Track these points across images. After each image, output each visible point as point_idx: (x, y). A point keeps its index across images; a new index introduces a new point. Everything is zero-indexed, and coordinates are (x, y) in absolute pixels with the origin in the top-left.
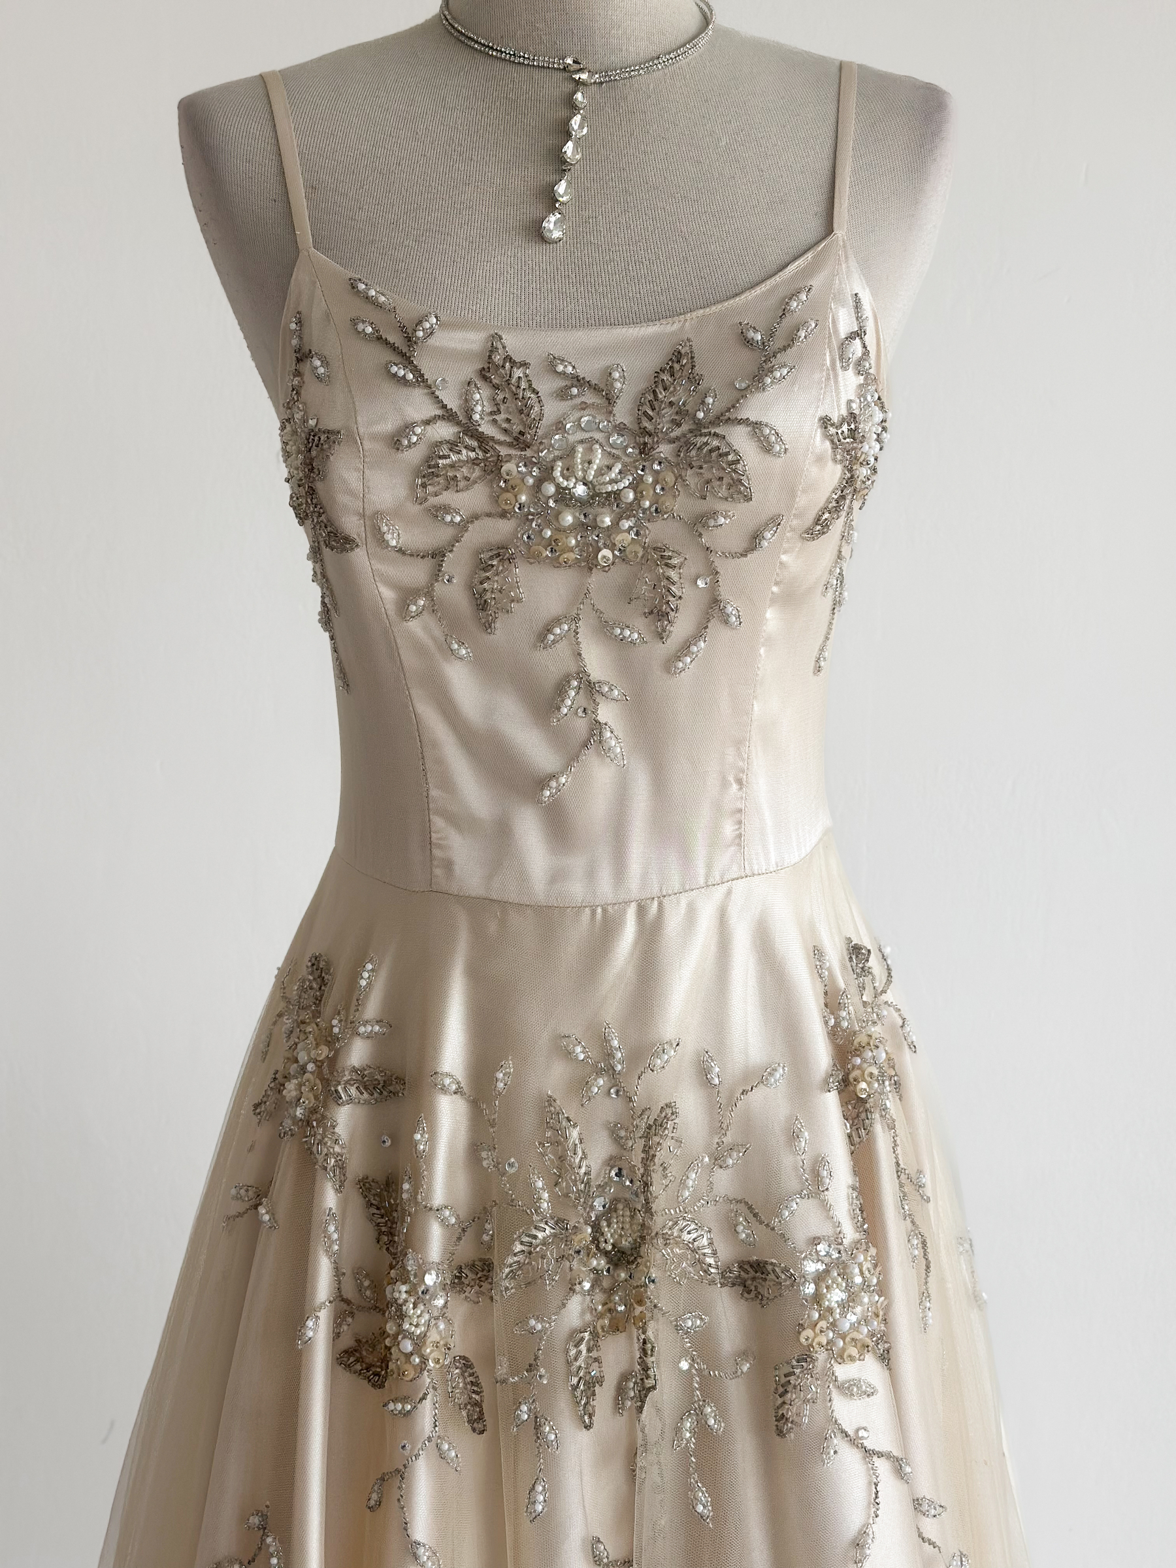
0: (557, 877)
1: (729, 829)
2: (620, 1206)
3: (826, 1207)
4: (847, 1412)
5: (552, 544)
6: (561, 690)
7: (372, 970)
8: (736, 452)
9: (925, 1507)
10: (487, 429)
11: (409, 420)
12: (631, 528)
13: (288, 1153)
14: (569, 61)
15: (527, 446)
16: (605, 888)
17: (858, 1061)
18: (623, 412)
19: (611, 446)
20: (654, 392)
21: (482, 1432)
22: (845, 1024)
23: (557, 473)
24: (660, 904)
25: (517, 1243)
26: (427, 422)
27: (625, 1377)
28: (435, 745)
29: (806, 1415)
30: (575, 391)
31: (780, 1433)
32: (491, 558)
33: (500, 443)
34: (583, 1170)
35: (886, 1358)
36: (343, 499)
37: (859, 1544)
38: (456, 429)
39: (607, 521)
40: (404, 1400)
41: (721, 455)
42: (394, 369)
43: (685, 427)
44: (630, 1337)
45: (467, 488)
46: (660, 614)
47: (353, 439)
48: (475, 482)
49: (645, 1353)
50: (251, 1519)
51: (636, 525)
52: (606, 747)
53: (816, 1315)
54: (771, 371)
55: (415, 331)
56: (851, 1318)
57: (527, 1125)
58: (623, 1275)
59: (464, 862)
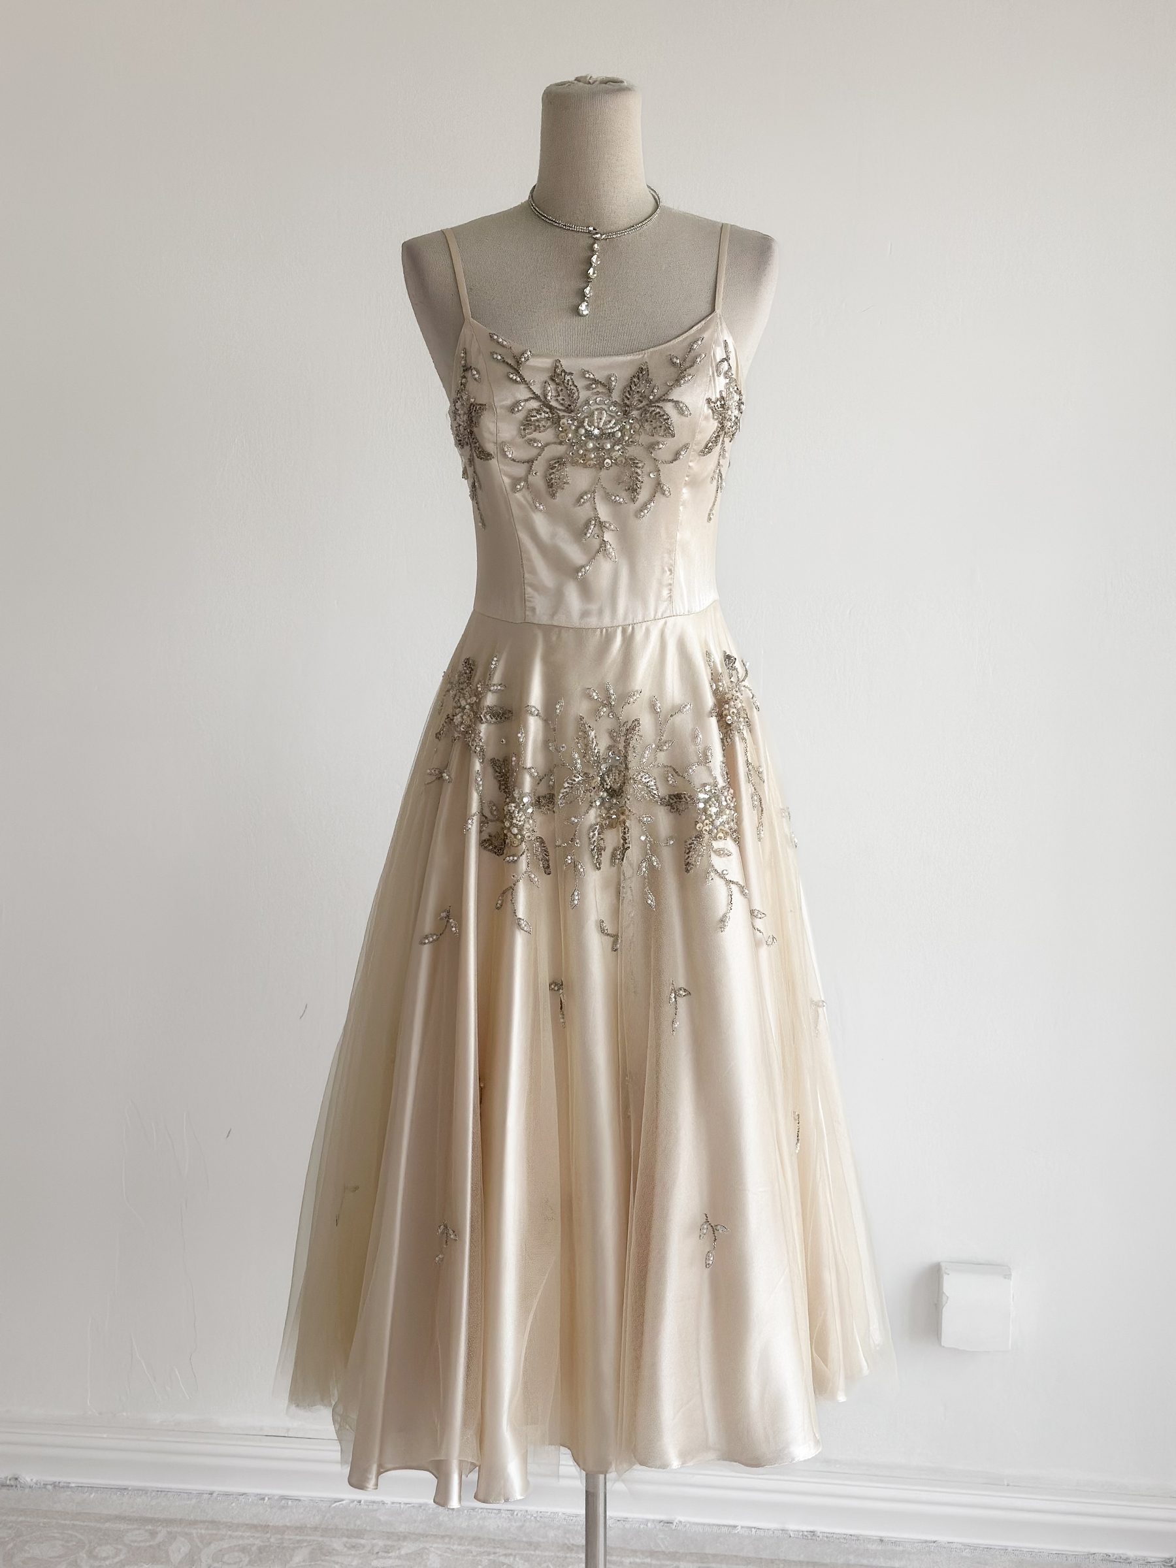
0: (585, 614)
1: (665, 592)
2: (614, 769)
3: (709, 770)
4: (718, 862)
5: (583, 456)
6: (587, 525)
7: (497, 661)
8: (668, 415)
9: (756, 913)
10: (553, 403)
11: (517, 399)
12: (619, 450)
13: (457, 747)
14: (591, 229)
15: (572, 411)
16: (607, 621)
17: (727, 706)
18: (616, 396)
19: (610, 411)
20: (630, 387)
21: (549, 874)
22: (721, 689)
23: (586, 424)
24: (633, 628)
25: (566, 783)
26: (526, 400)
27: (615, 849)
28: (527, 552)
29: (699, 862)
30: (594, 386)
31: (687, 871)
32: (555, 463)
33: (559, 410)
34: (596, 751)
35: (739, 841)
36: (486, 435)
37: (723, 920)
38: (539, 404)
39: (609, 446)
40: (514, 856)
41: (660, 416)
42: (511, 376)
43: (644, 403)
44: (618, 830)
45: (544, 431)
46: (633, 490)
47: (492, 408)
48: (548, 428)
49: (625, 833)
50: (442, 914)
51: (622, 448)
52: (607, 553)
53: (704, 817)
54: (684, 377)
55: (520, 358)
56: (721, 820)
57: (571, 730)
58: (615, 801)
59: (540, 608)
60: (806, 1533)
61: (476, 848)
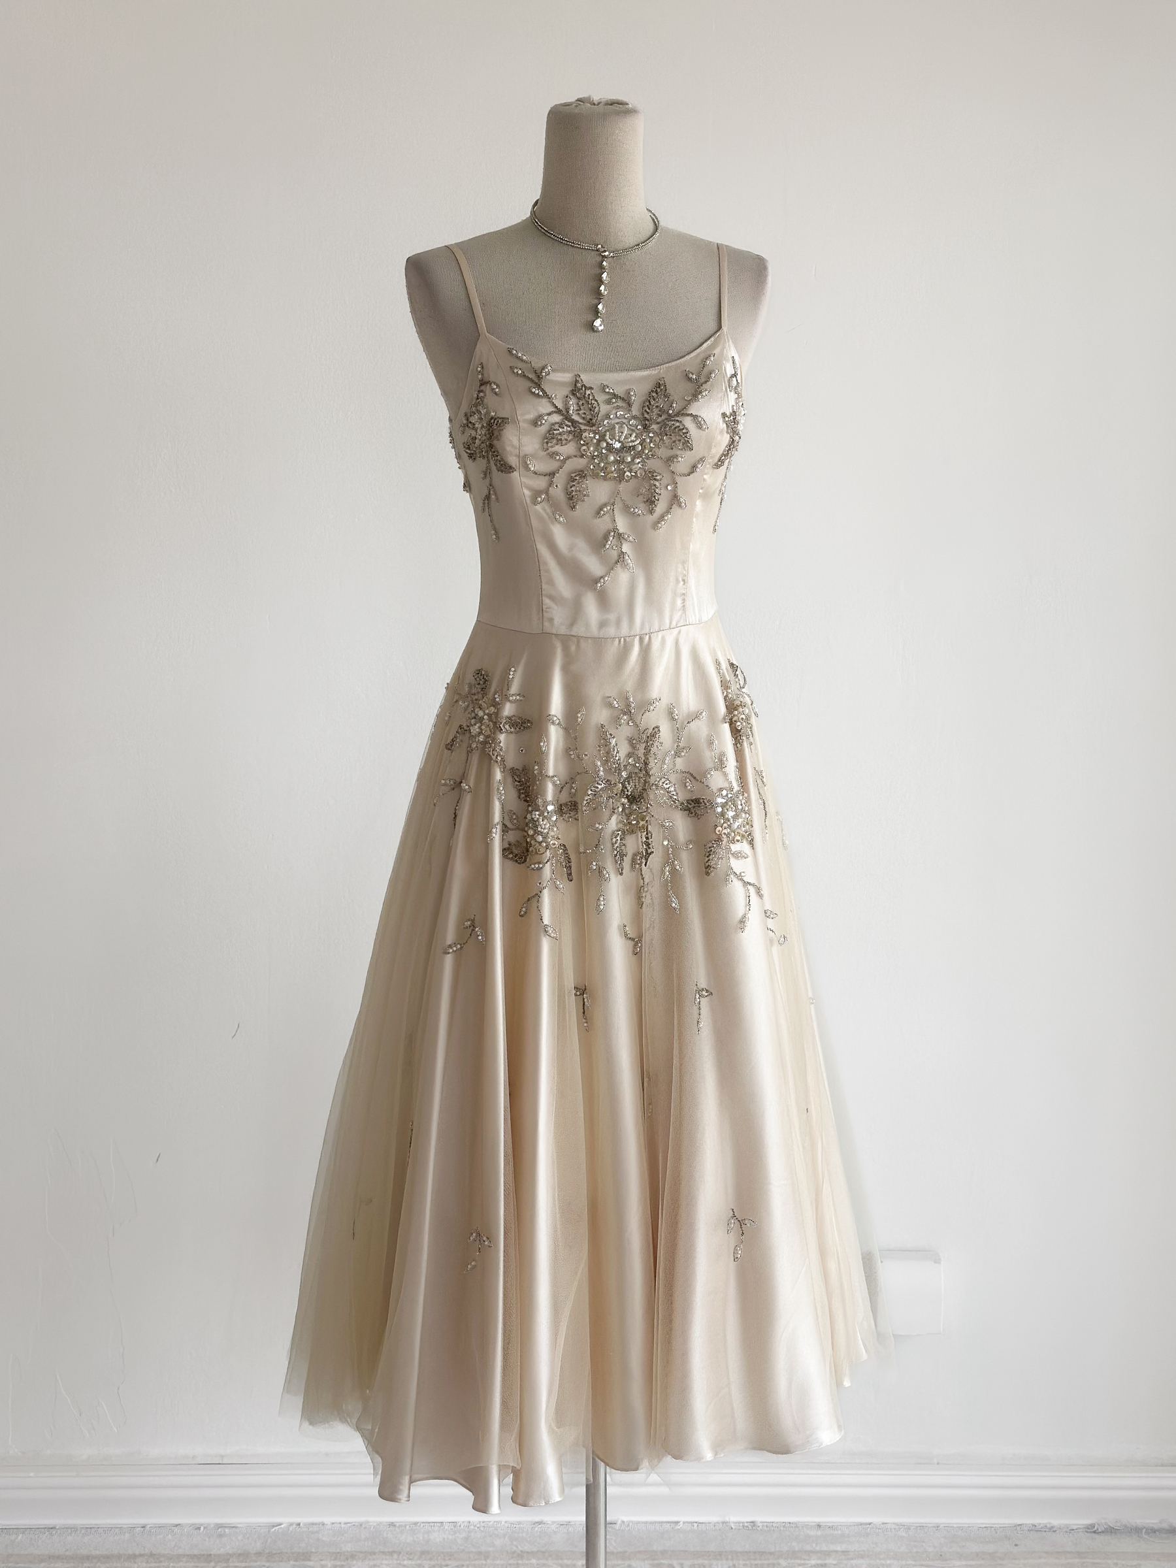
0: (603, 624)
1: (679, 602)
2: (633, 775)
3: (725, 775)
4: (736, 865)
5: (604, 469)
6: (606, 538)
7: (515, 671)
8: (687, 429)
9: (769, 914)
10: (575, 417)
11: (540, 413)
12: (639, 462)
13: (475, 758)
14: (600, 246)
15: (593, 425)
16: (624, 630)
17: (736, 712)
18: (635, 410)
19: (630, 425)
20: (649, 401)
21: (571, 881)
22: (730, 696)
23: (607, 437)
24: (650, 637)
25: (589, 790)
26: (549, 414)
27: (635, 855)
28: (545, 563)
29: (721, 865)
30: (614, 400)
31: (708, 874)
32: (575, 476)
33: (581, 424)
34: (617, 758)
35: (751, 843)
36: (508, 448)
37: (742, 921)
38: (561, 417)
39: (629, 459)
40: (539, 863)
41: (680, 430)
42: (534, 390)
43: (663, 417)
44: (637, 835)
45: (566, 444)
46: (651, 502)
47: (515, 422)
48: (570, 441)
49: (647, 838)
50: (466, 923)
51: (641, 462)
52: (626, 564)
53: (722, 822)
54: (701, 392)
55: (541, 372)
56: (737, 824)
57: (591, 739)
58: (635, 807)
59: (558, 617)
60: (746, 1524)
61: (500, 858)
